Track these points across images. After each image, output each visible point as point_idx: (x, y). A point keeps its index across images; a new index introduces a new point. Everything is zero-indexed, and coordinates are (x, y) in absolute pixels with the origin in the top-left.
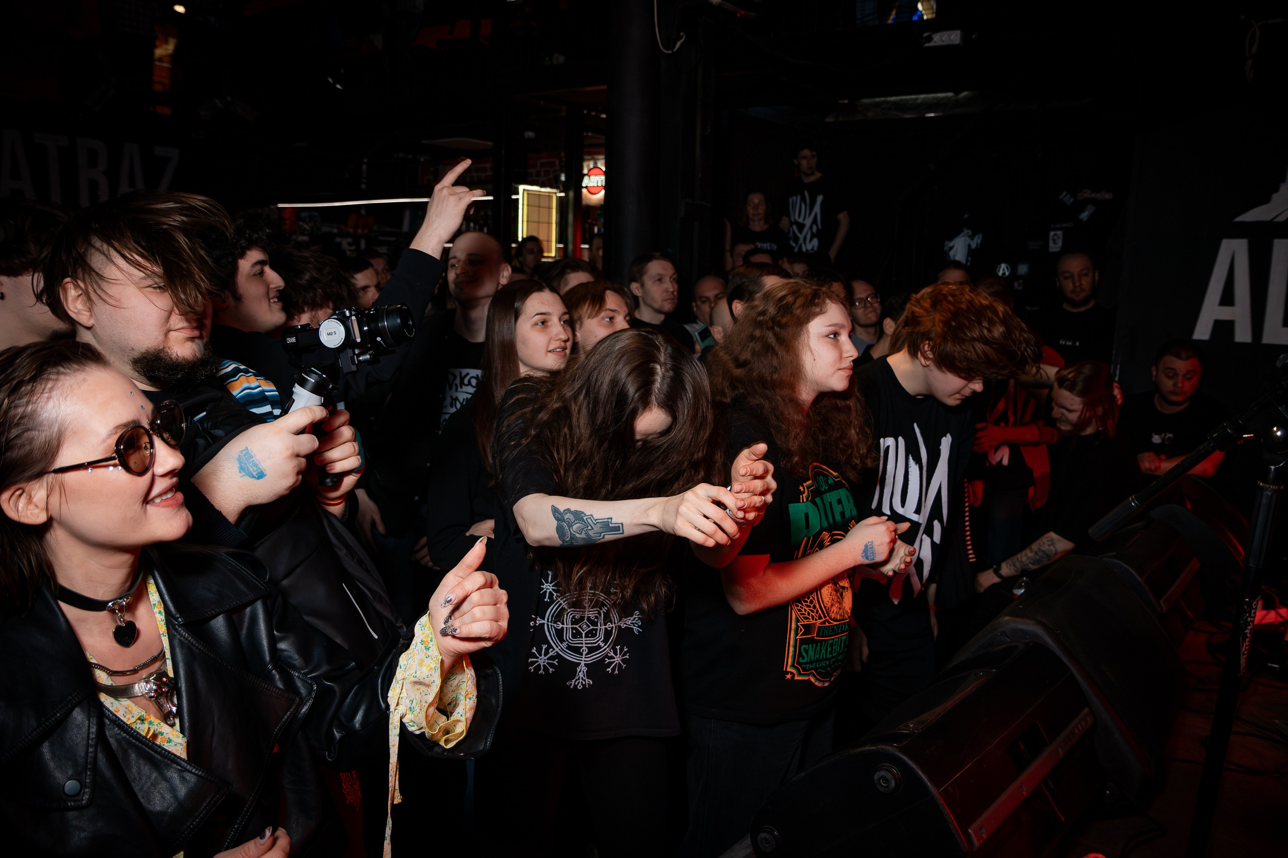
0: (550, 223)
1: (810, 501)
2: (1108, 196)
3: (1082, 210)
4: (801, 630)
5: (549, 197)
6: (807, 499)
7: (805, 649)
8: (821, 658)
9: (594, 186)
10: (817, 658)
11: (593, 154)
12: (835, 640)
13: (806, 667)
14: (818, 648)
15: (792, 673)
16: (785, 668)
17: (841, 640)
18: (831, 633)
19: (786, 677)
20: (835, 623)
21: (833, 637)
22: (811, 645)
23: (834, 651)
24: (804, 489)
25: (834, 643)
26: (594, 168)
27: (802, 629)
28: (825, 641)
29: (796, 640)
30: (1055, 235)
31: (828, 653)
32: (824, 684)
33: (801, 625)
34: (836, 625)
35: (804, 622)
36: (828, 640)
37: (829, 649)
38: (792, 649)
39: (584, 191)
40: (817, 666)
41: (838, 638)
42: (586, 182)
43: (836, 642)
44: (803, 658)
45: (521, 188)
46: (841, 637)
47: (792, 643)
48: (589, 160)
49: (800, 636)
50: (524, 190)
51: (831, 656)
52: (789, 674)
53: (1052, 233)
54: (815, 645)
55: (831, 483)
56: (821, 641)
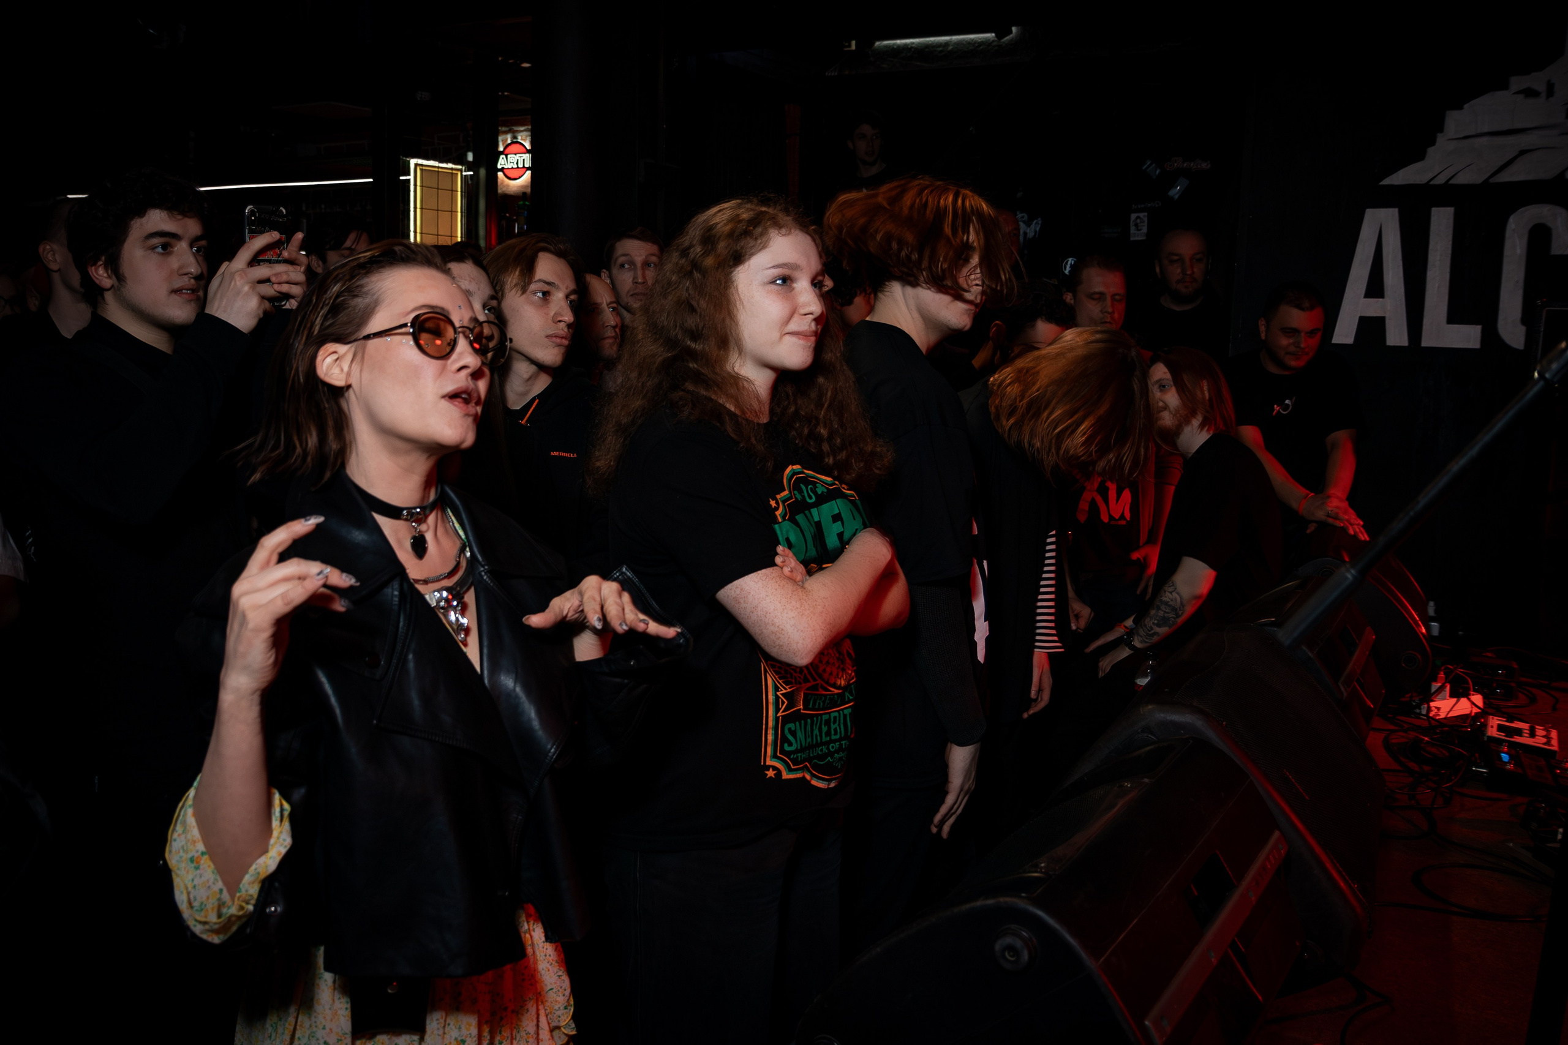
0: (453, 212)
1: (788, 520)
2: (1205, 165)
3: (1173, 185)
4: (783, 703)
5: (452, 175)
6: (784, 517)
7: (790, 729)
8: (814, 742)
9: (512, 168)
10: (809, 743)
11: (511, 123)
12: (833, 715)
13: (797, 757)
14: (809, 727)
15: (774, 768)
16: (762, 761)
17: (845, 716)
18: (828, 704)
19: (767, 775)
20: (836, 691)
21: (830, 711)
22: (797, 723)
23: (833, 732)
24: (777, 503)
25: (832, 720)
26: (513, 143)
27: (785, 700)
28: (817, 716)
29: (777, 719)
30: (1138, 217)
31: (824, 735)
32: (829, 785)
33: (781, 694)
34: (837, 694)
35: (786, 689)
36: (821, 715)
37: (825, 729)
38: (771, 732)
39: (500, 174)
40: (811, 755)
41: (838, 711)
42: (502, 162)
43: (835, 718)
44: (790, 744)
45: (413, 162)
46: (842, 710)
47: (771, 723)
48: (506, 133)
49: (783, 712)
50: (416, 165)
51: (828, 739)
52: (771, 769)
53: (1133, 216)
54: (803, 722)
55: (823, 492)
56: (811, 716)
